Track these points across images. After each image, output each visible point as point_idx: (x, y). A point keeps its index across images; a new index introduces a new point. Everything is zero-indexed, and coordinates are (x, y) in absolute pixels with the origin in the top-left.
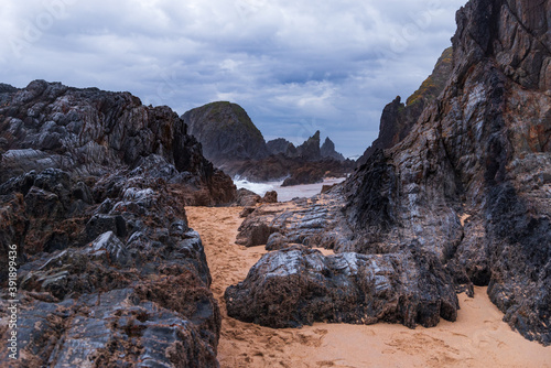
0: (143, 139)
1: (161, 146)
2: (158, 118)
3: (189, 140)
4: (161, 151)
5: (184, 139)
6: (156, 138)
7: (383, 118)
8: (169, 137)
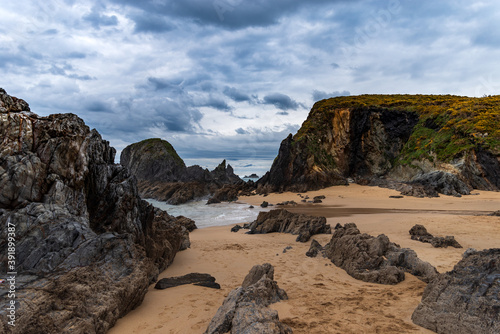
0: (12, 173)
1: (59, 184)
2: (53, 134)
3: (115, 173)
4: (59, 194)
5: (107, 171)
6: (48, 171)
7: (281, 149)
8: (77, 168)
